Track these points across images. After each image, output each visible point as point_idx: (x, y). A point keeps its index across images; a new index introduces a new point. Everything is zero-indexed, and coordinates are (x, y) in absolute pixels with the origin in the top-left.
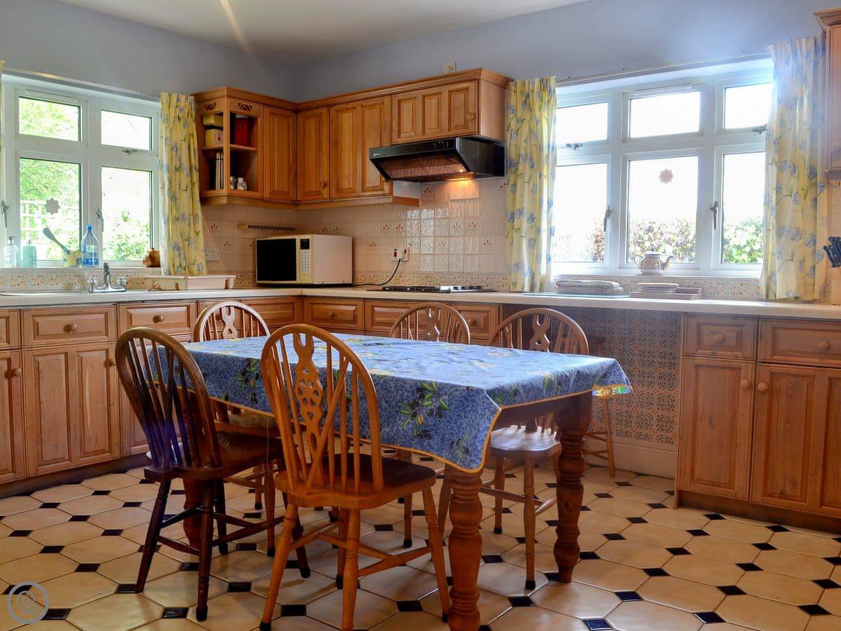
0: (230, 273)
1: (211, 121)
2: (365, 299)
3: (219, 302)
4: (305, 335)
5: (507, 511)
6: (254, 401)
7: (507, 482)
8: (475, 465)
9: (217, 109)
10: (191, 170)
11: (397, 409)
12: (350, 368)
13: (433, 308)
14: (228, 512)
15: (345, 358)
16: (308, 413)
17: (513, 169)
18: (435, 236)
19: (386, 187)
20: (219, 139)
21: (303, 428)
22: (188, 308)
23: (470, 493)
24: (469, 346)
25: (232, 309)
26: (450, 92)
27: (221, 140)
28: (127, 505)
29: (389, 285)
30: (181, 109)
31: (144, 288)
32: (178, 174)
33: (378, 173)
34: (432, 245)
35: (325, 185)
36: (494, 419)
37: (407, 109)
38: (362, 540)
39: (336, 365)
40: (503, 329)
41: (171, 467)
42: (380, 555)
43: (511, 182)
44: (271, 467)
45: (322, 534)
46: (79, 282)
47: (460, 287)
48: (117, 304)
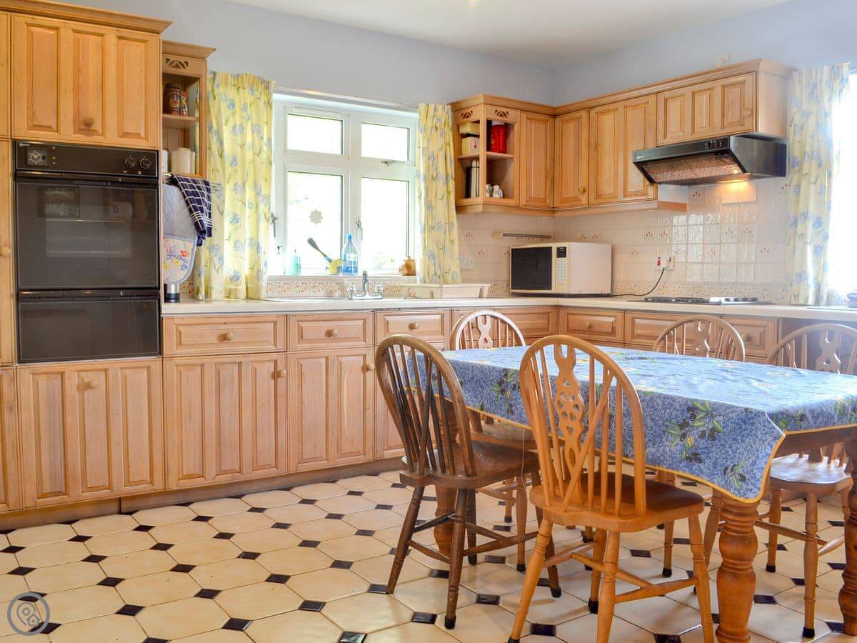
0: (484, 281)
1: (467, 129)
2: (625, 311)
3: (475, 311)
4: (566, 346)
5: (782, 548)
6: (510, 412)
7: (784, 515)
8: (751, 495)
9: (473, 118)
10: (447, 178)
11: (664, 428)
12: (614, 382)
13: (703, 321)
14: (479, 523)
15: (609, 372)
16: (568, 428)
17: (797, 168)
18: (703, 244)
19: (651, 190)
20: (475, 147)
21: (561, 443)
22: (443, 316)
23: (743, 524)
24: (744, 363)
25: (489, 319)
26: (724, 87)
27: (477, 148)
28: (379, 507)
29: (651, 295)
30: (438, 119)
31: (399, 296)
32: (434, 183)
33: (641, 176)
34: (701, 252)
35: (584, 191)
36: (776, 445)
37: (674, 107)
38: (621, 565)
39: (599, 379)
40: (784, 346)
41: (426, 473)
42: (639, 583)
43: (794, 183)
44: (525, 480)
45: (576, 554)
46: (339, 289)
47: (732, 299)
48: (374, 311)
